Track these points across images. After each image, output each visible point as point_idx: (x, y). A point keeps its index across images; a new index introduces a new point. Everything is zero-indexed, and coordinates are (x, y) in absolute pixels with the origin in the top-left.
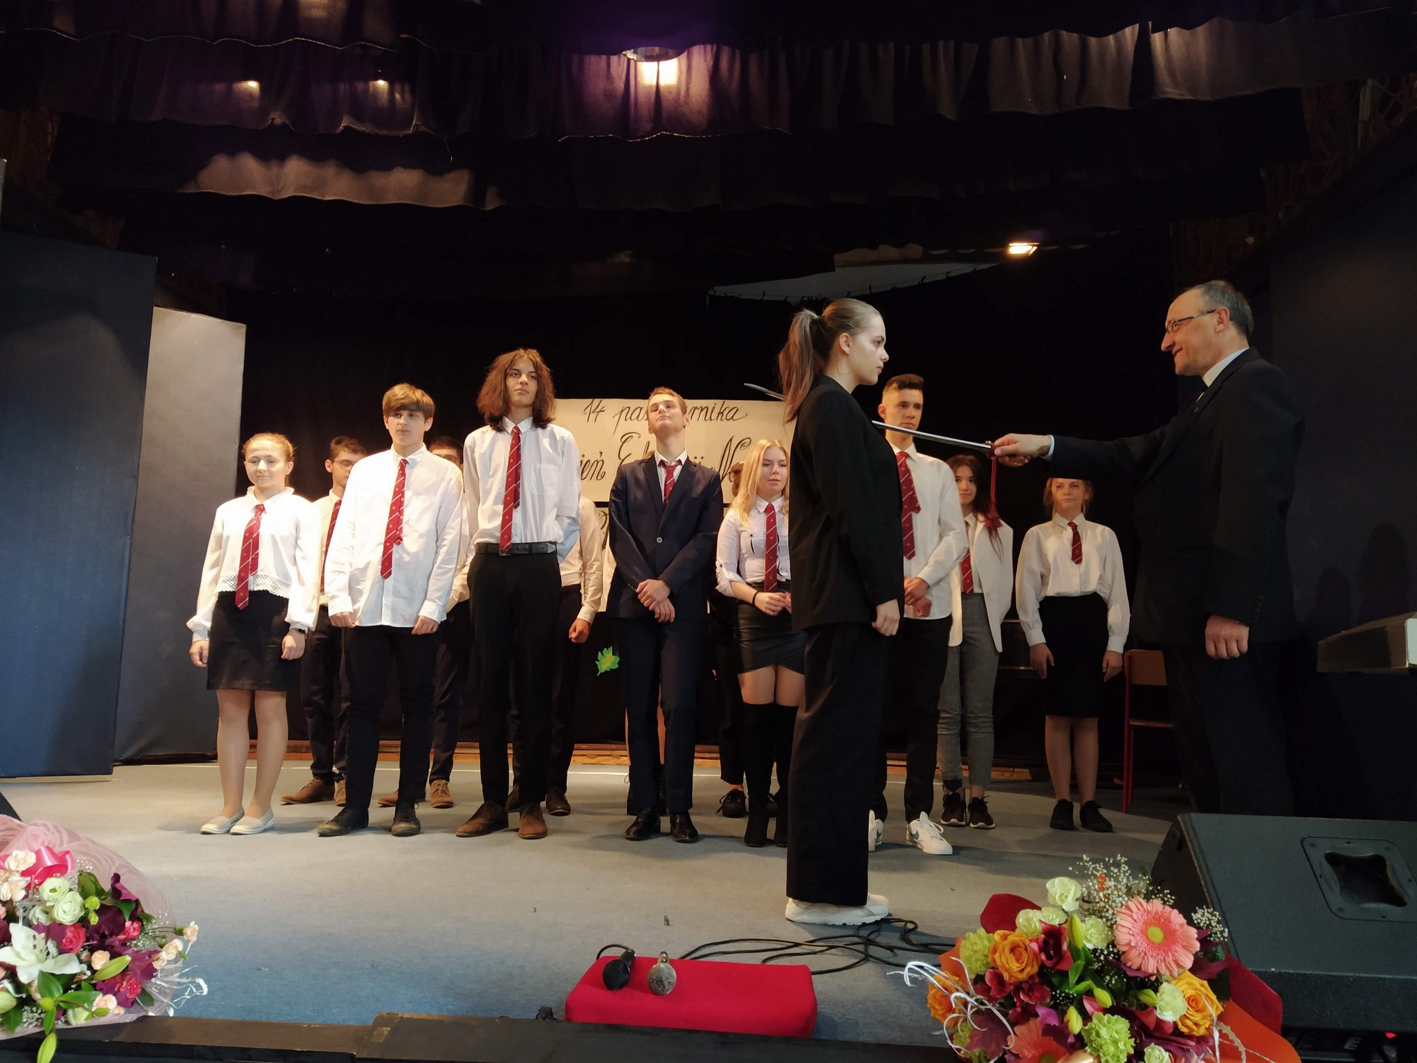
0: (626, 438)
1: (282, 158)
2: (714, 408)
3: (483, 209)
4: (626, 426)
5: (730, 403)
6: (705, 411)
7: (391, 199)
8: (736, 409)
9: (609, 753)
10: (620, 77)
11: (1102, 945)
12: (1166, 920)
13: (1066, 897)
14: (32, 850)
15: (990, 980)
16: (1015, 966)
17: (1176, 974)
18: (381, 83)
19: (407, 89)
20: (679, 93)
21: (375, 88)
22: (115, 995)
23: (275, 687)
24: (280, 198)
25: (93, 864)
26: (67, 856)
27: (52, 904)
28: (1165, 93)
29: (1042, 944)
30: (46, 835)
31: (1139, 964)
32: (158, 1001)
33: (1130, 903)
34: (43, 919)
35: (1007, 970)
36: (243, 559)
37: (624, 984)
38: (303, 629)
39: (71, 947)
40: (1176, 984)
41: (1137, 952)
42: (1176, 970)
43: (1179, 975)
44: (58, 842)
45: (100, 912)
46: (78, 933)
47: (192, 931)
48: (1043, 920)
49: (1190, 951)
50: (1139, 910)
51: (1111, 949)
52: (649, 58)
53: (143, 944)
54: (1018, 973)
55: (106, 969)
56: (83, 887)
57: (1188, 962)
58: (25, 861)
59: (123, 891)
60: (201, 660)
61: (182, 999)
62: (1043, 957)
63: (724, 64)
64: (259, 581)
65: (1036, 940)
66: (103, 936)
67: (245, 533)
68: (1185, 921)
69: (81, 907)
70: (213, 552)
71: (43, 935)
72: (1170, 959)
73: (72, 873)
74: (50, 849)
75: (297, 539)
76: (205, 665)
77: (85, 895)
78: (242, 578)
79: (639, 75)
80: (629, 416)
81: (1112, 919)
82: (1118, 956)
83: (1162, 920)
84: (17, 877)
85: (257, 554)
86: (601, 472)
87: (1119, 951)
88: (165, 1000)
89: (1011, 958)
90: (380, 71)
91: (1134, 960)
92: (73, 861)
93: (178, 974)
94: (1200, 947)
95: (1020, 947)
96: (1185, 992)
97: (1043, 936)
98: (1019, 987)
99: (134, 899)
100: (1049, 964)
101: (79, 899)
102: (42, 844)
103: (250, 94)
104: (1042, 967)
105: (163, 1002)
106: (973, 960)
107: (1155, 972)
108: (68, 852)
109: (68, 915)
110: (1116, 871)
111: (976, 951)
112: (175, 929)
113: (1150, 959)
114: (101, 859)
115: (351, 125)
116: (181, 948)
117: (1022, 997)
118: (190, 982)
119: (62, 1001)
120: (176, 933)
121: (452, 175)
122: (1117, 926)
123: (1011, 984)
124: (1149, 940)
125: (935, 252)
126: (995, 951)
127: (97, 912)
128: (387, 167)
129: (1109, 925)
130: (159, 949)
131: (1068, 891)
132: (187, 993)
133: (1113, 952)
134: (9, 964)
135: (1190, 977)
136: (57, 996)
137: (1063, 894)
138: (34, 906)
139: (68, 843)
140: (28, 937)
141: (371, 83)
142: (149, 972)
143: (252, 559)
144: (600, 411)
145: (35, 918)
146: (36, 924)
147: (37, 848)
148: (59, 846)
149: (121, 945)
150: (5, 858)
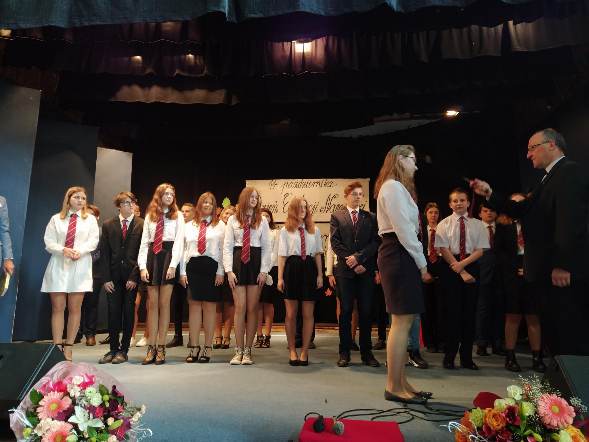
0: (286, 195)
1: (150, 86)
2: (323, 182)
3: (231, 104)
4: (286, 191)
5: (329, 180)
7: (194, 102)
8: (332, 182)
10: (288, 50)
11: (532, 414)
12: (559, 403)
13: (516, 394)
15: (485, 429)
16: (495, 423)
17: (566, 426)
18: (190, 55)
19: (201, 57)
20: (312, 56)
21: (189, 57)
22: (115, 435)
24: (149, 102)
25: (102, 381)
26: (93, 378)
27: (90, 398)
28: (516, 49)
29: (507, 414)
30: (84, 369)
31: (549, 422)
32: (131, 438)
33: (543, 396)
34: (86, 403)
35: (492, 425)
37: (322, 431)
39: (98, 416)
40: (566, 431)
41: (548, 417)
42: (566, 425)
43: (567, 426)
45: (109, 401)
46: (100, 410)
47: (144, 408)
48: (506, 404)
49: (572, 417)
50: (548, 399)
51: (537, 416)
52: (300, 42)
53: (124, 414)
54: (497, 426)
55: (113, 425)
56: (101, 391)
57: (571, 421)
58: (80, 380)
59: (118, 393)
61: (142, 437)
62: (508, 419)
63: (330, 43)
65: (505, 412)
66: (109, 411)
68: (567, 403)
69: (101, 399)
71: (88, 411)
72: (563, 420)
73: (96, 385)
74: (86, 375)
77: (102, 394)
79: (295, 49)
80: (287, 186)
81: (536, 403)
82: (540, 418)
83: (558, 403)
84: (76, 387)
86: (277, 209)
87: (540, 416)
88: (134, 438)
89: (493, 420)
90: (190, 51)
91: (547, 421)
92: (95, 380)
93: (138, 427)
94: (576, 415)
95: (497, 415)
96: (571, 434)
97: (507, 411)
98: (497, 432)
99: (122, 396)
100: (510, 422)
101: (100, 396)
102: (83, 372)
103: (138, 61)
104: (507, 422)
106: (476, 421)
107: (557, 425)
108: (93, 376)
109: (96, 403)
110: (534, 381)
111: (477, 417)
112: (137, 408)
113: (554, 420)
115: (180, 73)
116: (140, 416)
117: (499, 436)
118: (145, 431)
119: (97, 438)
120: (137, 410)
121: (218, 91)
122: (539, 406)
123: (494, 431)
124: (553, 412)
125: (415, 116)
126: (486, 417)
128: (192, 89)
129: (535, 405)
130: (132, 417)
131: (517, 391)
132: (144, 435)
133: (537, 417)
134: (75, 423)
135: (572, 428)
136: (95, 436)
137: (514, 393)
138: (81, 399)
140: (81, 411)
141: (187, 56)
142: (129, 426)
144: (276, 185)
145: (83, 403)
146: (83, 406)
147: (82, 375)
148: (90, 373)
149: (117, 414)
150: (71, 379)
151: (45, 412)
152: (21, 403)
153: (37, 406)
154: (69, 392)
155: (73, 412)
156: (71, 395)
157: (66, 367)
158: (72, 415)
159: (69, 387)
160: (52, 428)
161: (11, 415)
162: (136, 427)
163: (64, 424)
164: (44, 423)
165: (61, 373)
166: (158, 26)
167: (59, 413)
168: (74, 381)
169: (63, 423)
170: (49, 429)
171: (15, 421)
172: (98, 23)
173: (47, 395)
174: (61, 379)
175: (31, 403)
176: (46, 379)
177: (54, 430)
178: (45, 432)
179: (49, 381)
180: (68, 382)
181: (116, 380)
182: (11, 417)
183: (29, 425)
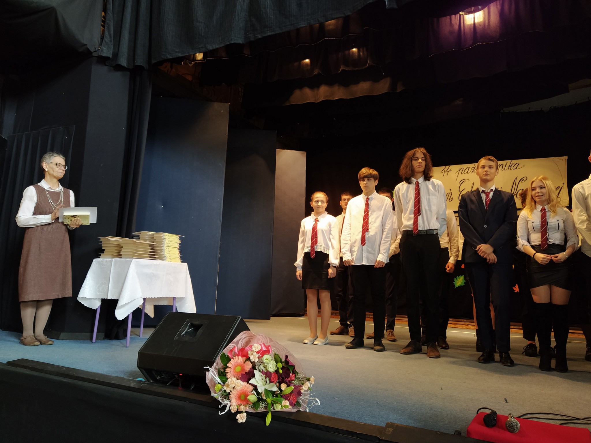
0: (462, 182)
1: (318, 86)
2: (506, 164)
3: (396, 92)
4: (462, 177)
5: (515, 161)
6: (502, 166)
7: (359, 95)
8: (518, 164)
9: (463, 323)
10: (456, 24)
14: (259, 344)
18: (354, 50)
19: (365, 49)
21: (353, 52)
22: (288, 401)
23: (326, 289)
24: (318, 102)
25: (277, 351)
26: (269, 347)
27: (266, 364)
30: (262, 339)
32: (302, 405)
34: (264, 369)
36: (312, 239)
37: (494, 426)
38: (335, 266)
39: (273, 381)
44: (266, 342)
45: (283, 368)
46: (275, 375)
47: (312, 379)
52: (470, 13)
53: (296, 382)
55: (286, 390)
56: (276, 359)
58: (258, 348)
59: (289, 362)
60: (300, 278)
61: (311, 406)
63: (506, 7)
64: (319, 247)
66: (283, 378)
67: (312, 229)
69: (276, 366)
70: (301, 237)
71: (265, 375)
73: (272, 354)
74: (264, 344)
75: (330, 231)
76: (301, 280)
77: (277, 362)
78: (312, 247)
79: (465, 21)
80: (463, 172)
84: (255, 354)
85: (317, 237)
86: (451, 198)
88: (305, 405)
92: (271, 349)
93: (308, 396)
99: (293, 365)
101: (275, 363)
102: (261, 342)
103: (307, 64)
105: (304, 406)
108: (270, 346)
109: (272, 369)
112: (307, 378)
114: (280, 349)
115: (344, 69)
116: (309, 386)
118: (313, 400)
119: (273, 401)
120: (307, 380)
121: (383, 81)
127: (281, 368)
128: (357, 82)
130: (302, 385)
132: (313, 404)
134: (255, 385)
136: (271, 398)
138: (260, 365)
139: (269, 343)
140: (260, 376)
141: (351, 50)
142: (299, 394)
143: (315, 239)
144: (449, 171)
145: (261, 369)
146: (262, 371)
147: (260, 344)
148: (267, 343)
149: (290, 382)
150: (251, 346)
151: (232, 373)
152: (215, 364)
153: (226, 367)
154: (250, 358)
155: (253, 376)
156: (251, 360)
157: (248, 337)
158: (253, 378)
159: (250, 353)
160: (237, 387)
161: (207, 373)
162: (306, 396)
163: (247, 385)
164: (230, 381)
165: (244, 341)
166: (322, 26)
167: (242, 375)
168: (254, 348)
169: (245, 384)
170: (234, 387)
171: (210, 378)
172: (269, 34)
173: (233, 359)
174: (245, 346)
175: (222, 365)
176: (233, 346)
177: (238, 388)
178: (232, 390)
179: (235, 347)
180: (249, 348)
181: (288, 351)
182: (207, 374)
183: (220, 383)
